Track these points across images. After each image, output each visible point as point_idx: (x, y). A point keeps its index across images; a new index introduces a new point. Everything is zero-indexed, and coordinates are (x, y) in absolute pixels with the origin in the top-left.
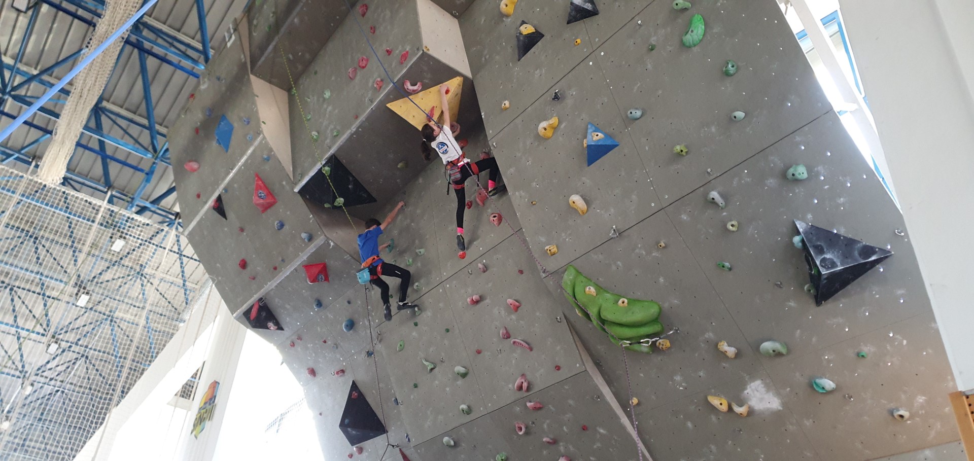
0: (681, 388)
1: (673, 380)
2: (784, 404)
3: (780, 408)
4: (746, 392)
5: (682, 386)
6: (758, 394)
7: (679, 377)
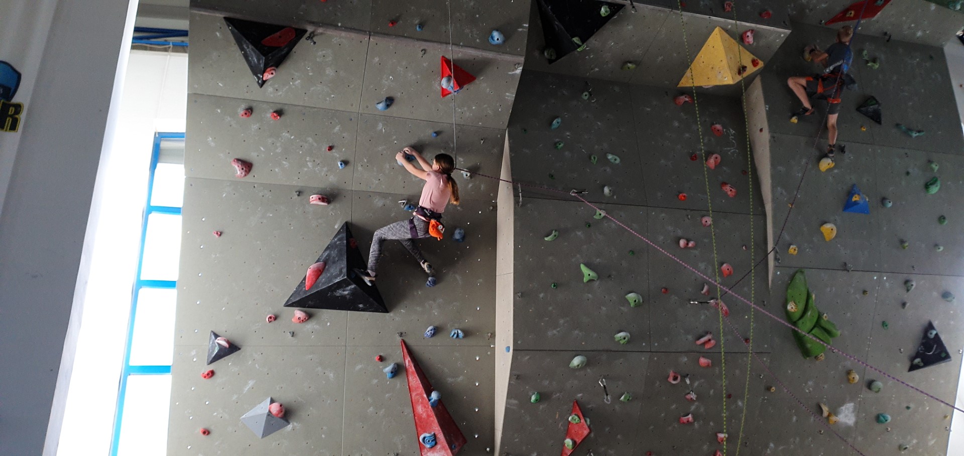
0: (807, 391)
1: (806, 383)
2: (856, 423)
3: (852, 425)
4: (842, 408)
5: (808, 389)
6: (847, 412)
7: (812, 383)
